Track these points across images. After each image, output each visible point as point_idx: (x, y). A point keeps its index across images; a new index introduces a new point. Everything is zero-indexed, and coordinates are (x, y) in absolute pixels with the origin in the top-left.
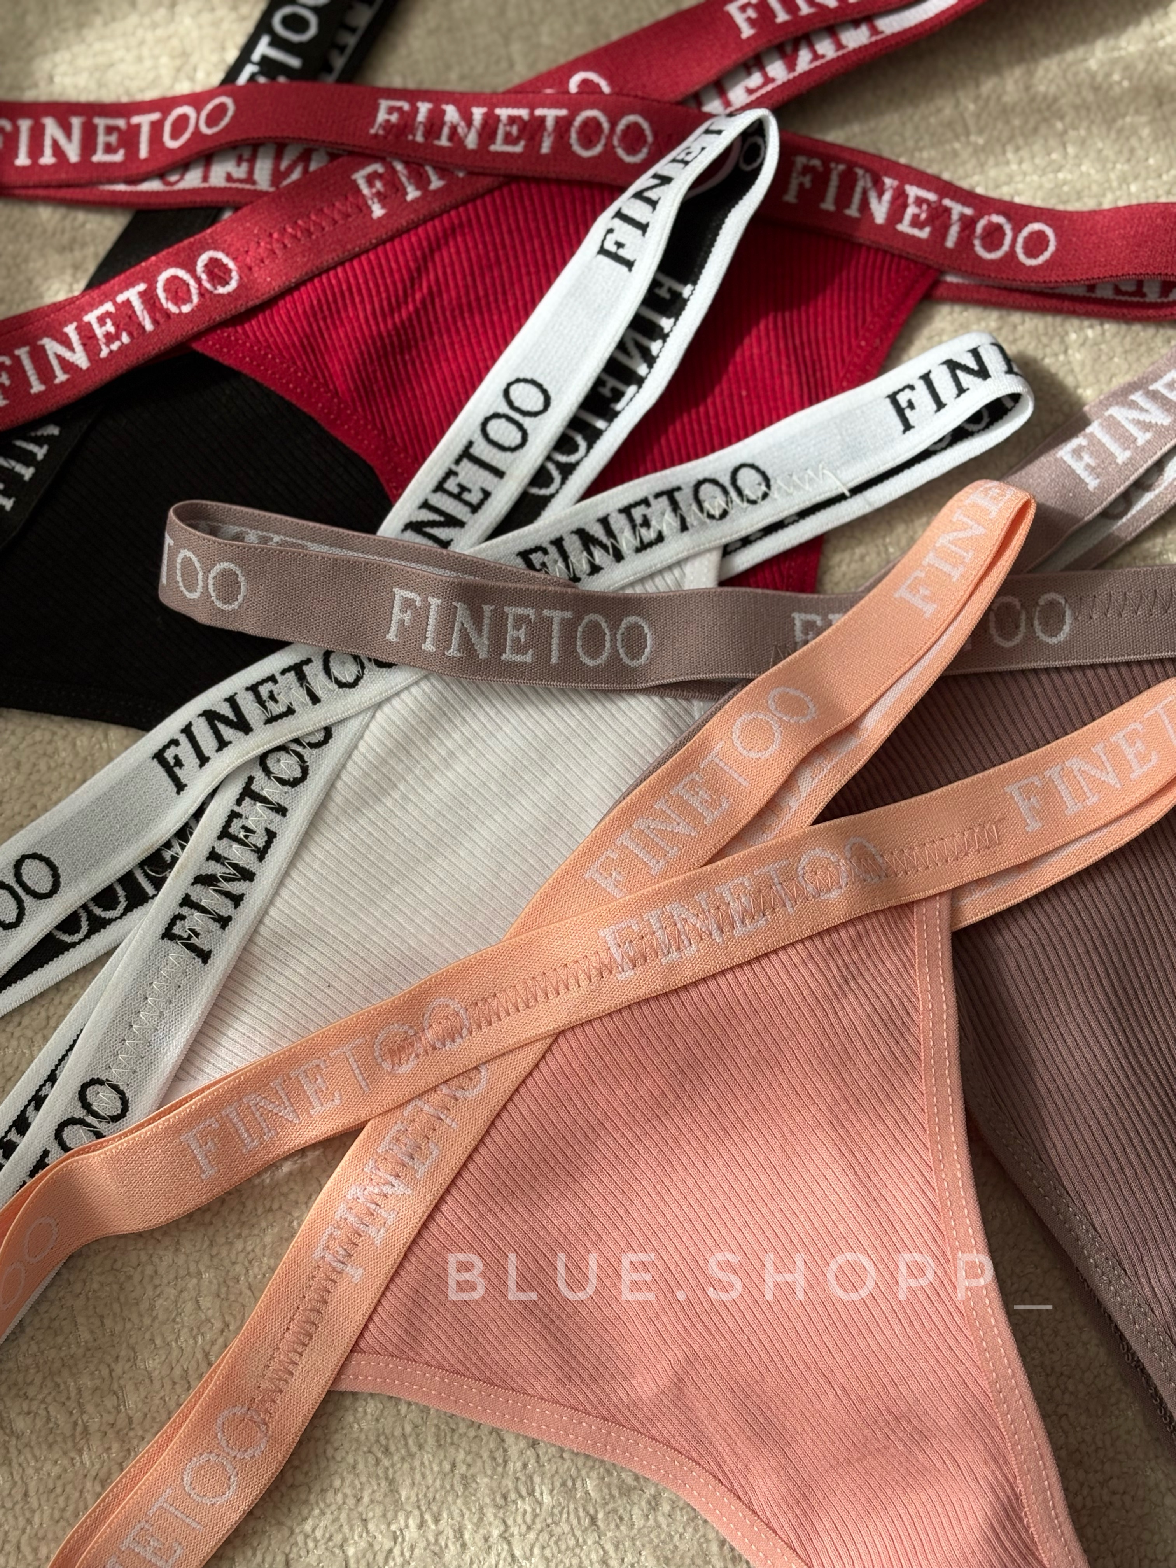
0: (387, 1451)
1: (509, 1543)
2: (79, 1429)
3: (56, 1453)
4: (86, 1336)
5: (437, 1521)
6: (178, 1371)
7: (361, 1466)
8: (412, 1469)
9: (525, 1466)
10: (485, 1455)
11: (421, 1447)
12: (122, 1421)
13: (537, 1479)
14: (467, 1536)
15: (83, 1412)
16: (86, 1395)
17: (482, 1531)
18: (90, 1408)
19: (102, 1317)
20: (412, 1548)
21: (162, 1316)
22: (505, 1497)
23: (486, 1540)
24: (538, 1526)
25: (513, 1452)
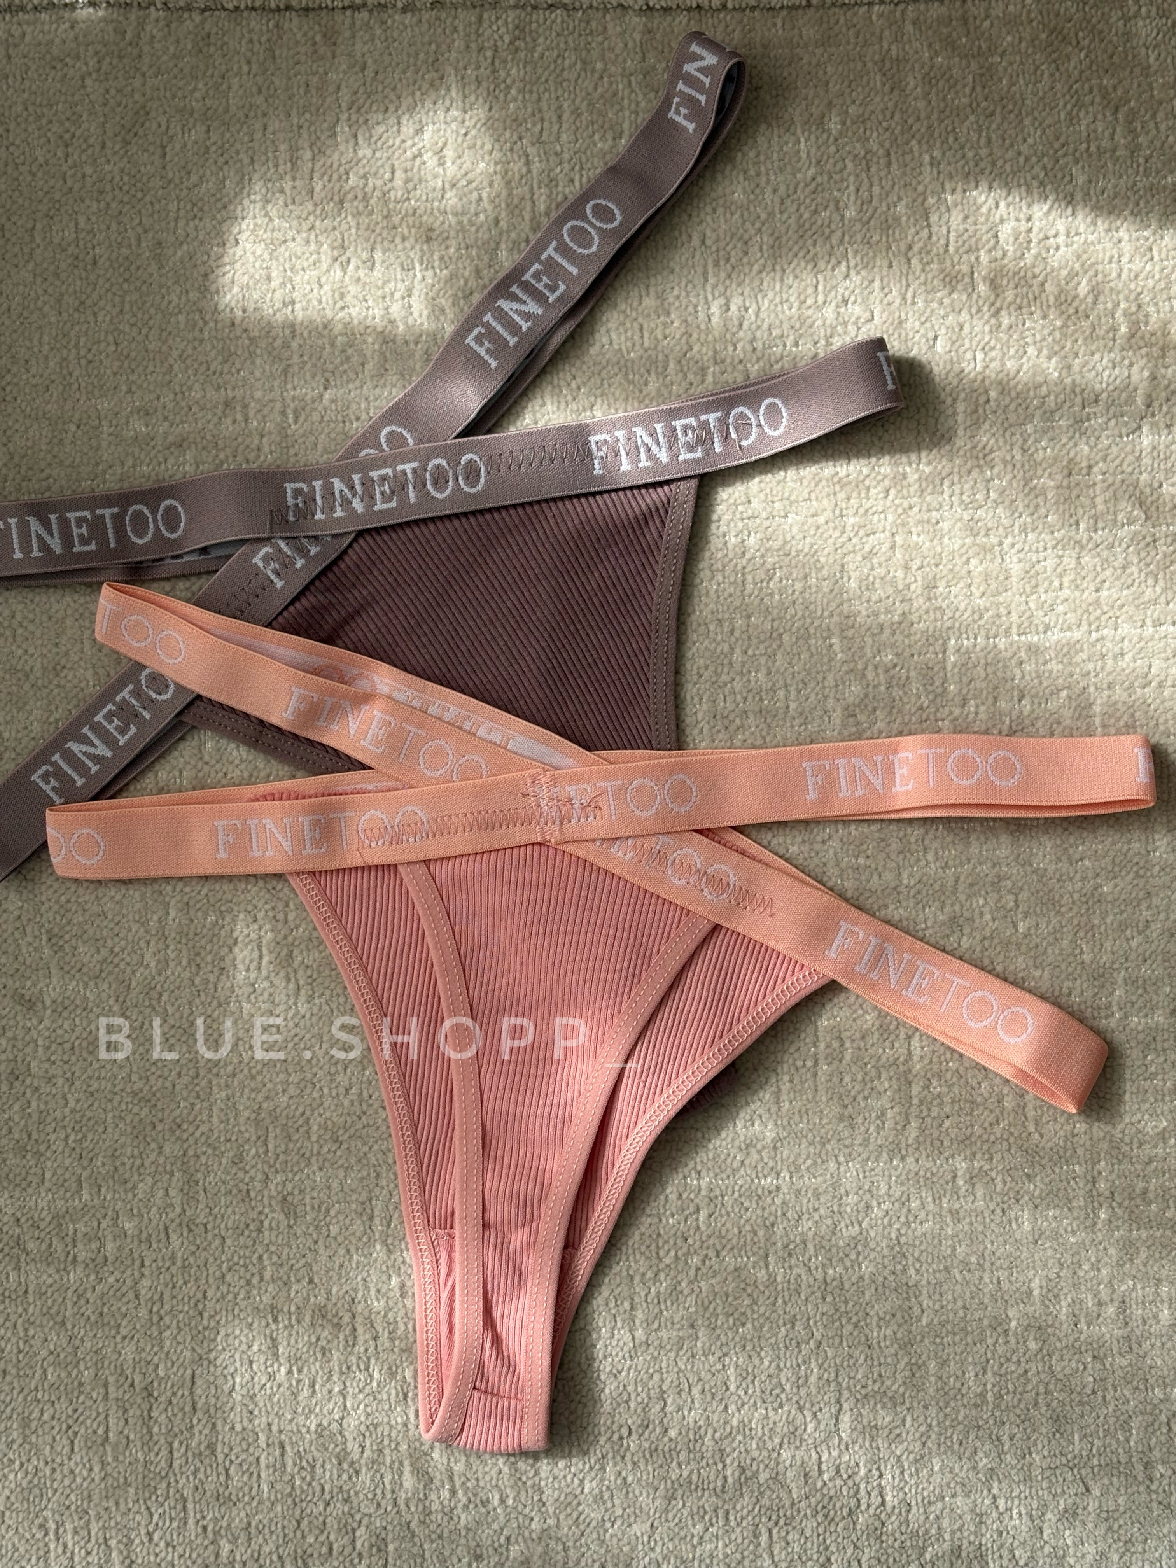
0: (275, 1320)
1: (345, 1398)
2: (70, 1257)
3: (51, 1270)
4: (86, 1196)
5: (300, 1371)
6: (144, 1236)
7: (255, 1325)
8: (290, 1335)
9: (366, 1350)
10: (341, 1337)
11: (299, 1322)
12: (100, 1259)
13: (373, 1361)
14: (317, 1387)
15: (75, 1246)
16: (79, 1235)
17: (328, 1386)
18: (80, 1246)
19: (99, 1187)
20: (279, 1386)
21: (140, 1196)
22: (348, 1368)
23: (330, 1392)
24: (367, 1391)
25: (361, 1340)
